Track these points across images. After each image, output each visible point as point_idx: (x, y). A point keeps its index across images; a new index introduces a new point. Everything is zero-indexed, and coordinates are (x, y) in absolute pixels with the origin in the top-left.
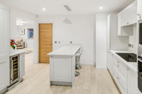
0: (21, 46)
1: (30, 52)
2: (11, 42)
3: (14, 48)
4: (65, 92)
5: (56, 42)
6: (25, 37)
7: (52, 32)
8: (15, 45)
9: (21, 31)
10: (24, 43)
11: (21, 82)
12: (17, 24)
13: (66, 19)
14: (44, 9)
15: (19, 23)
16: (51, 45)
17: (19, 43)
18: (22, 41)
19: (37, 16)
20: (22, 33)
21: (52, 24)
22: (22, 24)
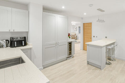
0: (75, 38)
1: (79, 42)
2: (68, 35)
3: (70, 38)
4: (96, 71)
5: (94, 37)
6: (77, 32)
7: (91, 29)
8: (70, 36)
9: (75, 29)
10: (77, 36)
11: (73, 57)
12: (73, 24)
13: (99, 19)
14: (85, 14)
15: (74, 23)
16: (91, 38)
17: (74, 36)
18: (75, 35)
19: (82, 18)
20: (75, 30)
21: (91, 23)
22: (75, 24)
